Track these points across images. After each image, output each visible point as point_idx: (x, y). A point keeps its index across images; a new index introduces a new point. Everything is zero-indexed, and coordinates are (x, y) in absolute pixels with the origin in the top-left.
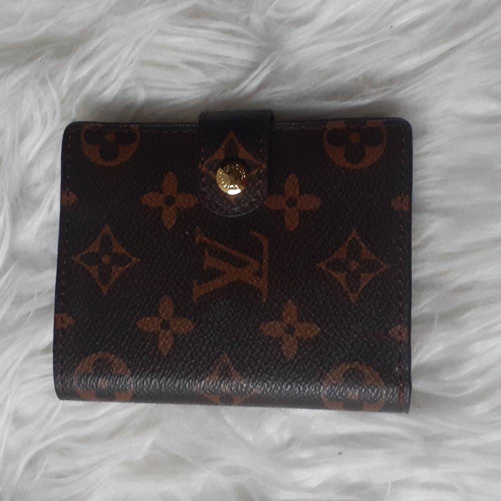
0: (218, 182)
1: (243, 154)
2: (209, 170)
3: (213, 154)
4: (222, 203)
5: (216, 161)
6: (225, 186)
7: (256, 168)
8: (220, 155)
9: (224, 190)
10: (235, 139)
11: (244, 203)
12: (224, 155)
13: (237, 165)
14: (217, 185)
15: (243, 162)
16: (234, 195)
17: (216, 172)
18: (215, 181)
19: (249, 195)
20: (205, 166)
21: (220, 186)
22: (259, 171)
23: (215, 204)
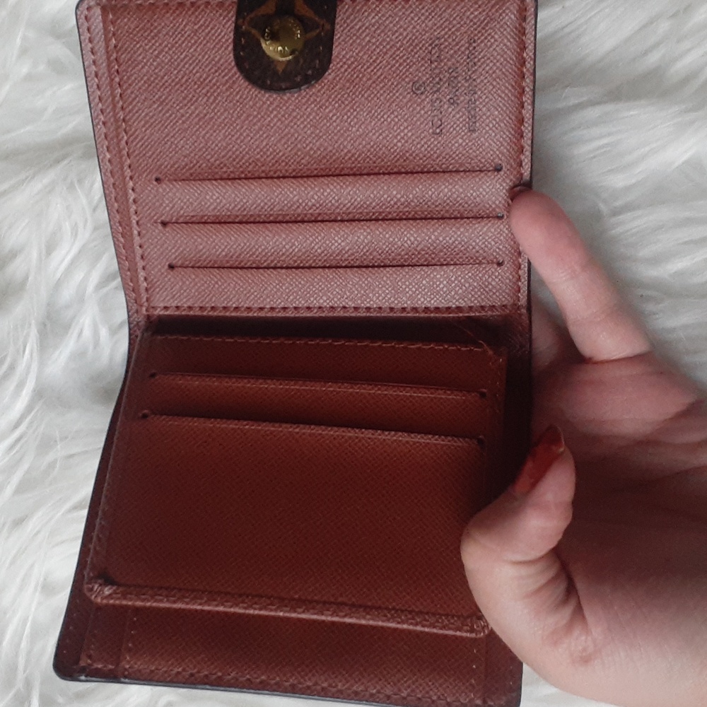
3: (260, 6)
5: (262, 15)
8: (269, 8)
15: (299, 18)
22: (320, 33)
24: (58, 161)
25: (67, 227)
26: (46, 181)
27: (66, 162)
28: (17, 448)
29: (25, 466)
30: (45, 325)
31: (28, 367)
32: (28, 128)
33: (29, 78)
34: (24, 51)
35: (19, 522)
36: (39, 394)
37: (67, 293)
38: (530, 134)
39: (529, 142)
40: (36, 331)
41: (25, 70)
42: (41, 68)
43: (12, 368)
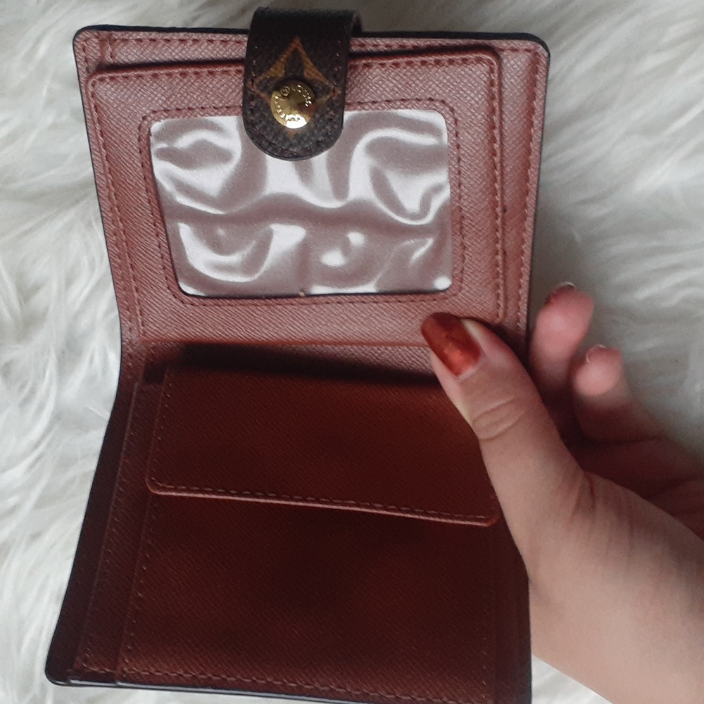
0: (273, 109)
1: (311, 71)
2: (262, 91)
3: (269, 69)
4: (277, 139)
5: (272, 78)
6: (282, 116)
7: (328, 93)
8: (278, 71)
9: (281, 122)
10: (301, 50)
11: (307, 142)
12: (283, 71)
13: (299, 86)
14: (271, 114)
15: (309, 84)
16: (294, 129)
17: (270, 94)
18: (268, 108)
19: (316, 132)
20: (256, 85)
21: (275, 116)
22: (331, 98)
23: (267, 141)
24: (77, 201)
25: (85, 260)
26: (66, 220)
27: (85, 202)
28: (37, 467)
29: (43, 482)
30: (63, 352)
31: (48, 392)
32: (53, 172)
33: (54, 127)
34: (50, 102)
35: (36, 536)
36: (57, 417)
37: (84, 323)
38: (536, 179)
39: (535, 186)
40: (55, 357)
41: (50, 119)
42: (65, 117)
43: (33, 392)
